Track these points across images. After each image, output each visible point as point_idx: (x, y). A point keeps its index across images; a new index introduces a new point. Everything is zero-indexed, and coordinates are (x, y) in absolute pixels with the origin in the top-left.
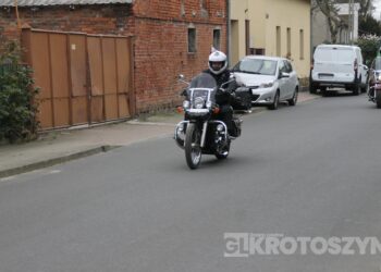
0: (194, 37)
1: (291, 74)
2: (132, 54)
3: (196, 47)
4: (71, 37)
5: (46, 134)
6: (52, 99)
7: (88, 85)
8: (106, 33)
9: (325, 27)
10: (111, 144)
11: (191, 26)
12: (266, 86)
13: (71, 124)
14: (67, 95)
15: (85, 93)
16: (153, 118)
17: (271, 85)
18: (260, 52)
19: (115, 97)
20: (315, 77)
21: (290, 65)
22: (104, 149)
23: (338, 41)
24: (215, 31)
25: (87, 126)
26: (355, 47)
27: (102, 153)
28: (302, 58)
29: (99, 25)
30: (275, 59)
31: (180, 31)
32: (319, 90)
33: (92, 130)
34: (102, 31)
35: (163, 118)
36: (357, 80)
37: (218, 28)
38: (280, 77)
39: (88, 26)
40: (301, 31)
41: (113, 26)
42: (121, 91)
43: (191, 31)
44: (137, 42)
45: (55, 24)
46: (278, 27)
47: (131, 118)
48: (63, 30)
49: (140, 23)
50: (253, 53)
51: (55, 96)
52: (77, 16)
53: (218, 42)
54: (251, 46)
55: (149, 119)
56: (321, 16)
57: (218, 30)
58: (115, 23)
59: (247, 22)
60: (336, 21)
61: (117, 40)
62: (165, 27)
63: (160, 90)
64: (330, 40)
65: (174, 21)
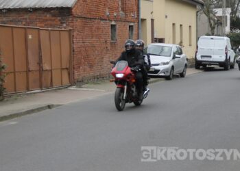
0: (115, 30)
1: (181, 56)
2: (71, 42)
3: (117, 37)
4: (28, 30)
5: (10, 97)
6: (14, 72)
7: (40, 63)
8: (54, 27)
9: (207, 24)
10: (54, 104)
11: (113, 23)
12: (164, 64)
13: (28, 89)
14: (25, 69)
15: (38, 68)
16: (86, 85)
17: (167, 63)
18: (161, 41)
19: (59, 71)
20: (199, 58)
21: (181, 50)
22: (49, 107)
23: (215, 33)
24: (130, 26)
25: (40, 91)
26: (226, 38)
27: (48, 110)
28: (190, 45)
29: (49, 22)
30: (171, 45)
31: (105, 26)
32: (201, 67)
33: (42, 94)
34: (51, 26)
35: (93, 85)
36: (227, 60)
37: (132, 24)
38: (174, 58)
39: (41, 23)
40: (190, 26)
41: (59, 23)
42: (64, 67)
43: (113, 27)
44: (75, 34)
45: (19, 21)
46: (174, 24)
47: (71, 86)
48: (24, 25)
49: (77, 21)
50: (156, 42)
51: (17, 70)
52: (34, 16)
53: (132, 34)
54: (155, 37)
55: (84, 86)
56: (204, 17)
57: (132, 26)
58: (60, 20)
59: (152, 20)
60: (214, 20)
61: (61, 32)
62: (95, 23)
63: (91, 66)
64: (210, 33)
65: (101, 19)
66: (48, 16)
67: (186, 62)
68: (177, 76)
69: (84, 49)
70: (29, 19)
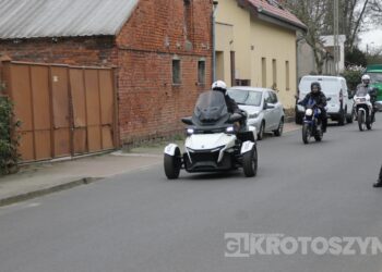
0: (178, 68)
1: (276, 105)
2: (115, 85)
3: (182, 79)
4: (52, 69)
5: (27, 166)
6: (33, 131)
7: (70, 117)
8: (90, 64)
9: (311, 59)
10: (92, 176)
11: (176, 57)
12: (251, 117)
13: (53, 156)
14: (49, 127)
15: (67, 125)
16: (137, 149)
17: (255, 116)
18: (245, 83)
19: (97, 129)
21: (275, 96)
22: (85, 181)
23: (324, 71)
24: (200, 62)
25: (70, 158)
26: (341, 78)
27: (83, 186)
28: (287, 89)
29: (82, 57)
30: (260, 90)
31: (164, 62)
33: (74, 162)
34: (85, 62)
35: (147, 149)
36: (343, 111)
37: (202, 59)
38: (265, 108)
39: (71, 58)
40: (287, 62)
41: (97, 58)
42: (105, 122)
43: (176, 63)
44: (120, 74)
45: (38, 56)
46: (263, 59)
47: (115, 150)
48: (46, 62)
49: (123, 55)
50: (238, 84)
51: (36, 128)
52: (60, 48)
53: (203, 73)
54: (237, 77)
55: (133, 150)
56: (307, 48)
57: (203, 62)
58: (98, 55)
59: (232, 53)
60: (322, 52)
61: (101, 72)
62: (149, 59)
63: (144, 121)
64: (316, 71)
65: (158, 53)
66: (81, 48)
67: (283, 114)
68: (270, 135)
69: (133, 96)
70: (54, 53)
